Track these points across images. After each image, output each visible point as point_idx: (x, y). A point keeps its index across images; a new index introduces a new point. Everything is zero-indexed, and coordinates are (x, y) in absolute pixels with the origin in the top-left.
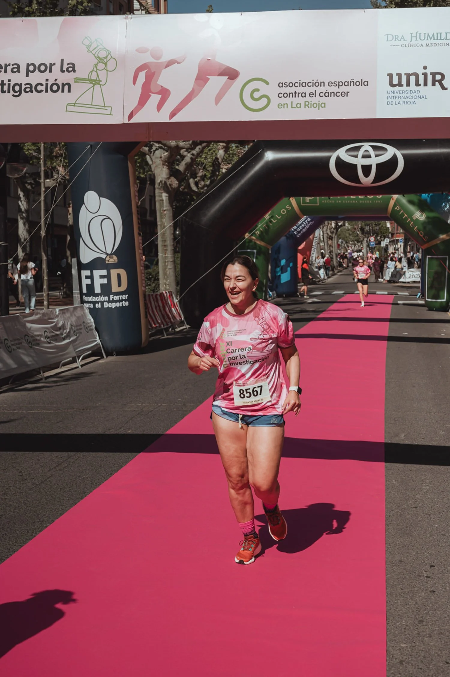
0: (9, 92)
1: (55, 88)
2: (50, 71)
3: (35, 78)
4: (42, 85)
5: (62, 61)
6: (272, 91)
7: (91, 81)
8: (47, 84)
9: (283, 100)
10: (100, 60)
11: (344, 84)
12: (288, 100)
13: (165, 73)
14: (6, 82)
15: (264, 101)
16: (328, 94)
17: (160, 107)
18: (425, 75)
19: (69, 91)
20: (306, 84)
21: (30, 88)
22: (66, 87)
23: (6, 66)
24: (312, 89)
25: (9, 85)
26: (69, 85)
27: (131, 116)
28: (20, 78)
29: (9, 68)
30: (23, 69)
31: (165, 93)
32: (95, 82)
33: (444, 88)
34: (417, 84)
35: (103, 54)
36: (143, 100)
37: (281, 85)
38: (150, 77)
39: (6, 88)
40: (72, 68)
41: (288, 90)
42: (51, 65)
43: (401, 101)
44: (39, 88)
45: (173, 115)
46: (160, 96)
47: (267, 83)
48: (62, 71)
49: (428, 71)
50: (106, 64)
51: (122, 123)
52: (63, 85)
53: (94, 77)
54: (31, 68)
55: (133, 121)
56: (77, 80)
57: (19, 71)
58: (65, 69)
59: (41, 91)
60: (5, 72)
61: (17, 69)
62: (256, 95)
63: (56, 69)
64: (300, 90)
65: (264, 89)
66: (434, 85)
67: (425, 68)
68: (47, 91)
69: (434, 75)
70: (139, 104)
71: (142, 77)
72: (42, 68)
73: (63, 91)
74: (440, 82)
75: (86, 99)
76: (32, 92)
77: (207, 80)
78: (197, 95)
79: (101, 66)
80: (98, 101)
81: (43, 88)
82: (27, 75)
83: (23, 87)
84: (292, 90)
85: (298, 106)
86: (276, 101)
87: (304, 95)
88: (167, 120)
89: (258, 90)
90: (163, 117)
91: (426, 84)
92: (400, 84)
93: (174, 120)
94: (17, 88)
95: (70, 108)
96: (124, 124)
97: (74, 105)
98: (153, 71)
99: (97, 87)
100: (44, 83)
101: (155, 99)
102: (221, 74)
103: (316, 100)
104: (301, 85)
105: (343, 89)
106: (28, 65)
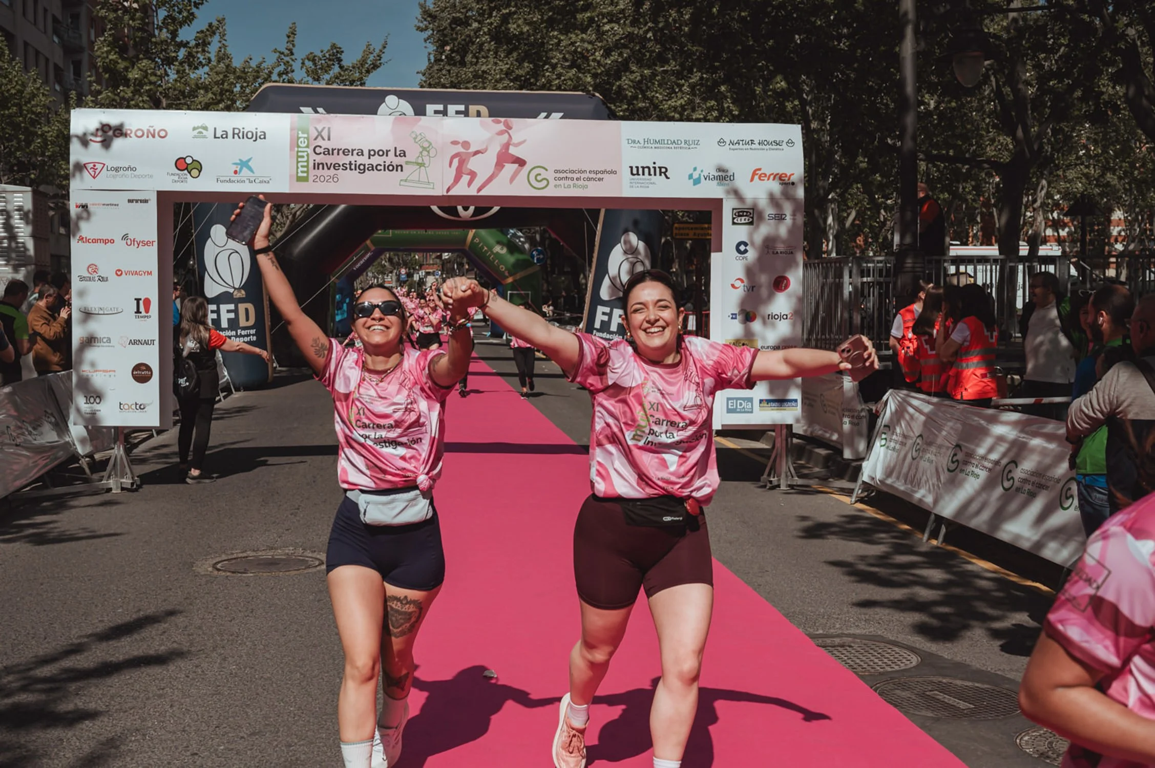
0: (356, 169)
1: (391, 168)
2: (387, 155)
3: (375, 160)
4: (380, 165)
5: (396, 148)
6: (550, 175)
7: (418, 164)
8: (385, 165)
9: (558, 182)
10: (424, 149)
11: (600, 172)
12: (562, 182)
13: (473, 159)
14: (353, 162)
15: (545, 183)
16: (589, 179)
17: (469, 184)
18: (655, 168)
19: (402, 171)
20: (574, 172)
21: (372, 168)
22: (399, 168)
23: (353, 150)
24: (578, 175)
25: (356, 165)
26: (401, 166)
27: (448, 190)
28: (364, 160)
29: (355, 152)
30: (366, 153)
31: (473, 175)
32: (421, 165)
33: (667, 178)
34: (650, 174)
35: (426, 145)
36: (457, 179)
37: (556, 171)
38: (462, 163)
39: (353, 167)
40: (404, 154)
41: (562, 175)
42: (387, 151)
43: (639, 185)
44: (379, 168)
45: (479, 190)
46: (469, 177)
47: (547, 170)
48: (396, 156)
49: (657, 166)
50: (428, 152)
51: (441, 194)
52: (397, 166)
53: (420, 161)
54: (372, 153)
55: (450, 194)
56: (407, 163)
57: (362, 155)
58: (398, 154)
59: (381, 170)
60: (352, 155)
61: (361, 153)
62: (539, 178)
63: (391, 154)
64: (570, 175)
65: (544, 174)
66: (660, 175)
67: (654, 163)
68: (385, 170)
69: (660, 168)
70: (454, 181)
71: (456, 162)
72: (381, 153)
73: (397, 170)
74: (665, 173)
75: (415, 177)
76: (373, 170)
77: (503, 166)
78: (497, 176)
79: (425, 153)
80: (423, 178)
81: (382, 168)
82: (369, 158)
83: (367, 166)
84: (564, 175)
85: (569, 186)
86: (552, 183)
87: (572, 179)
88: (475, 194)
89: (540, 174)
90: (472, 191)
91: (655, 175)
92: (638, 174)
93: (482, 193)
94: (362, 167)
95: (402, 183)
96: (443, 196)
97: (406, 181)
98: (464, 158)
99: (422, 168)
100: (383, 164)
101: (466, 178)
102: (513, 163)
103: (581, 183)
104: (570, 172)
105: (599, 176)
106: (370, 151)
